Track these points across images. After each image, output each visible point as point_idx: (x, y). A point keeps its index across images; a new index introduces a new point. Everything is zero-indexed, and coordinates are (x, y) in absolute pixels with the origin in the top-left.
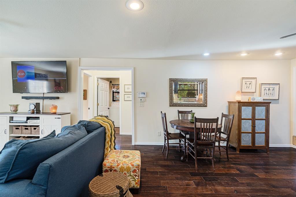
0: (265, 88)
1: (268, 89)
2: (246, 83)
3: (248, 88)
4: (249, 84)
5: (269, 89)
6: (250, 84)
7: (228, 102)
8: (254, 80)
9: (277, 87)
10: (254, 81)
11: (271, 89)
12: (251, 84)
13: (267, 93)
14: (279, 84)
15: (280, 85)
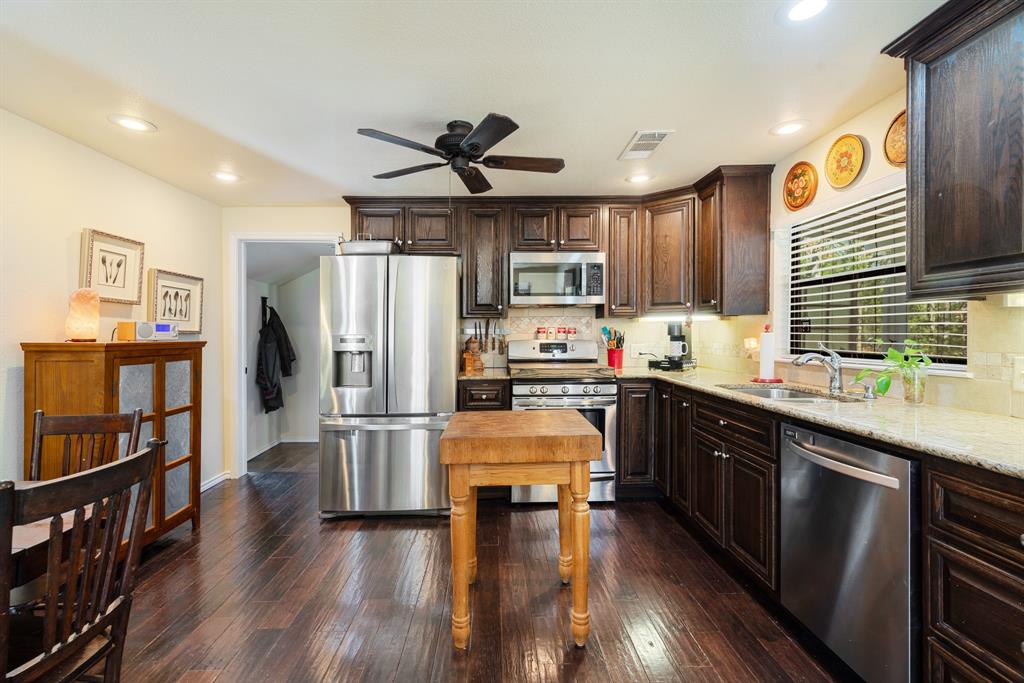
0: (167, 289)
1: (172, 293)
2: (104, 261)
3: (111, 281)
4: (115, 265)
5: (177, 294)
6: (119, 265)
7: (24, 346)
8: (133, 252)
9: (196, 289)
10: (132, 254)
11: (183, 294)
12: (122, 266)
13: (170, 309)
14: (201, 279)
15: (205, 282)
